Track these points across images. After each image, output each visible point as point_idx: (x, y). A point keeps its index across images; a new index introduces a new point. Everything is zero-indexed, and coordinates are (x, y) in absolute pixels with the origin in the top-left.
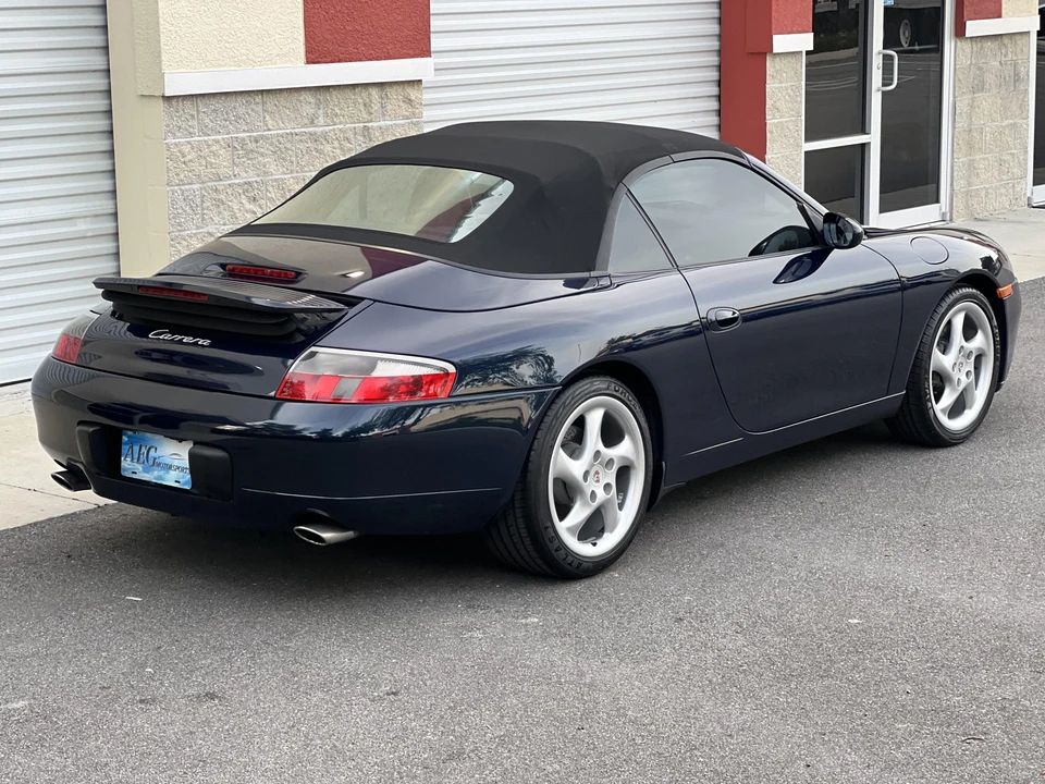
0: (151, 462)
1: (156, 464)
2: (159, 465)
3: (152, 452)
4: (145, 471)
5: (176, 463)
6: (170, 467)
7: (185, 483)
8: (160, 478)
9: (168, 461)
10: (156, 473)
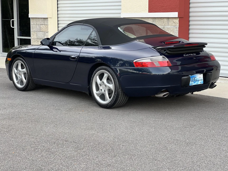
0: (195, 81)
1: (196, 81)
2: (197, 81)
3: (195, 79)
4: (194, 83)
5: (200, 79)
6: (199, 80)
7: (202, 83)
8: (197, 83)
9: (198, 79)
10: (196, 83)
